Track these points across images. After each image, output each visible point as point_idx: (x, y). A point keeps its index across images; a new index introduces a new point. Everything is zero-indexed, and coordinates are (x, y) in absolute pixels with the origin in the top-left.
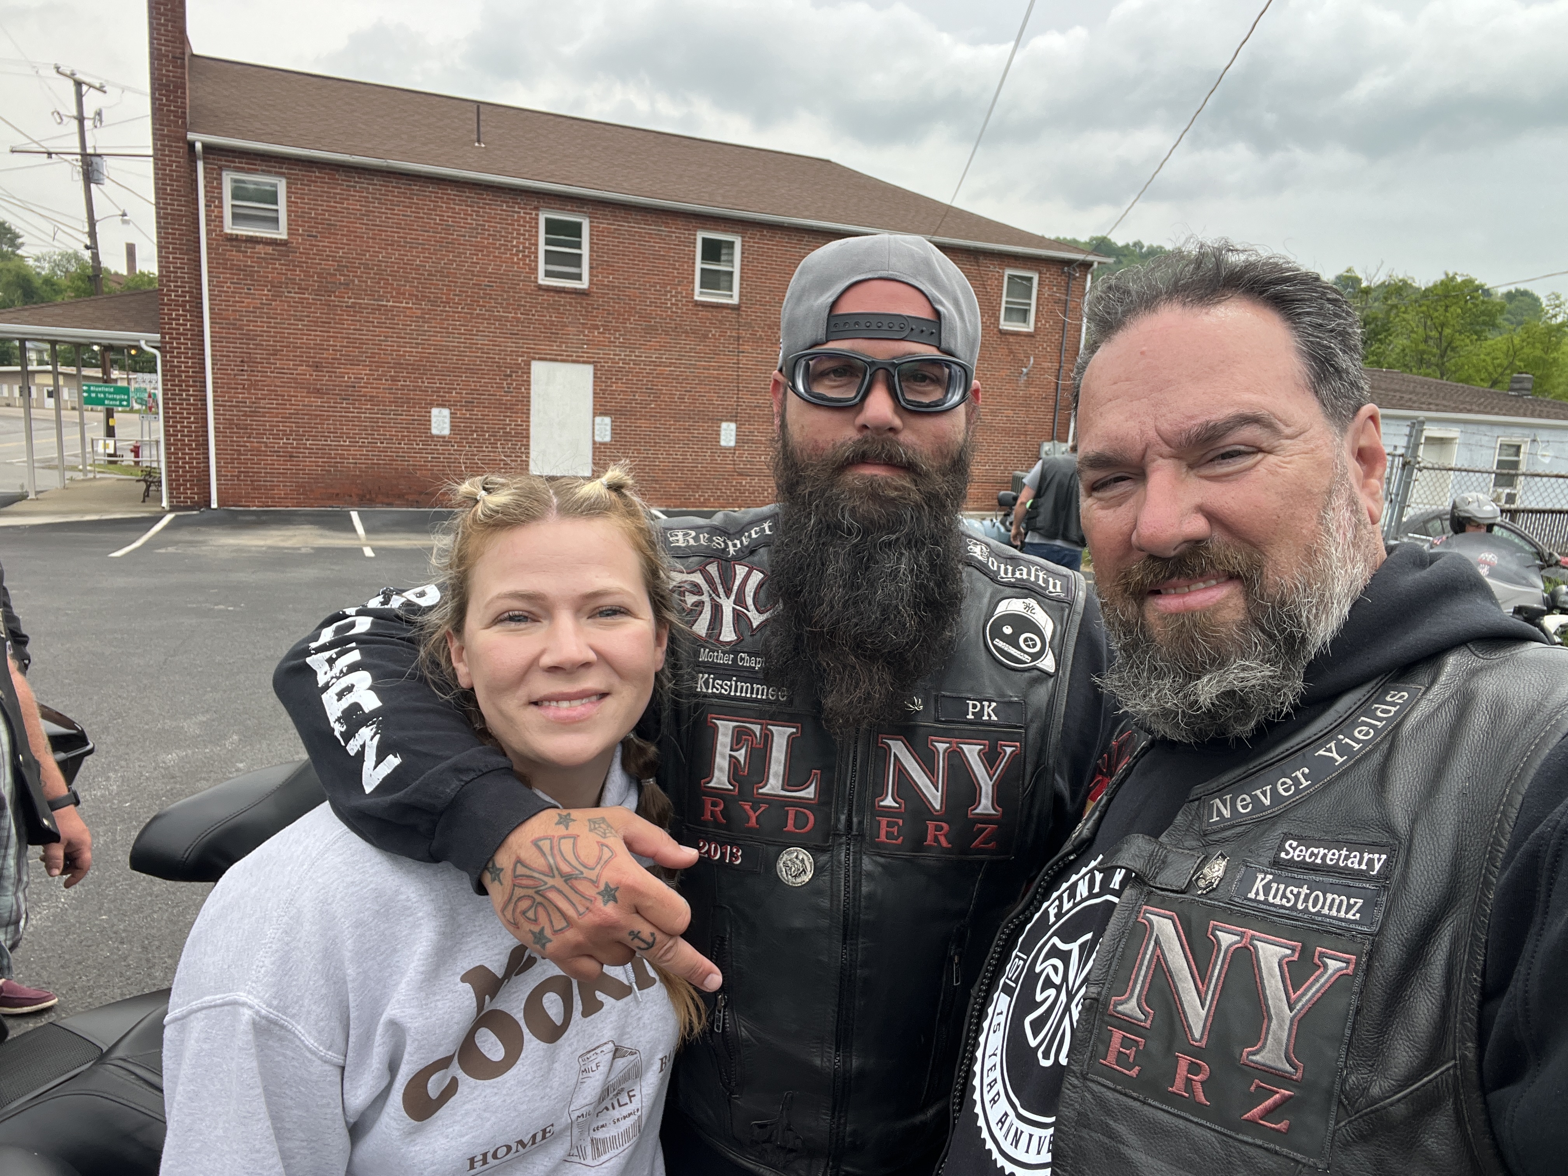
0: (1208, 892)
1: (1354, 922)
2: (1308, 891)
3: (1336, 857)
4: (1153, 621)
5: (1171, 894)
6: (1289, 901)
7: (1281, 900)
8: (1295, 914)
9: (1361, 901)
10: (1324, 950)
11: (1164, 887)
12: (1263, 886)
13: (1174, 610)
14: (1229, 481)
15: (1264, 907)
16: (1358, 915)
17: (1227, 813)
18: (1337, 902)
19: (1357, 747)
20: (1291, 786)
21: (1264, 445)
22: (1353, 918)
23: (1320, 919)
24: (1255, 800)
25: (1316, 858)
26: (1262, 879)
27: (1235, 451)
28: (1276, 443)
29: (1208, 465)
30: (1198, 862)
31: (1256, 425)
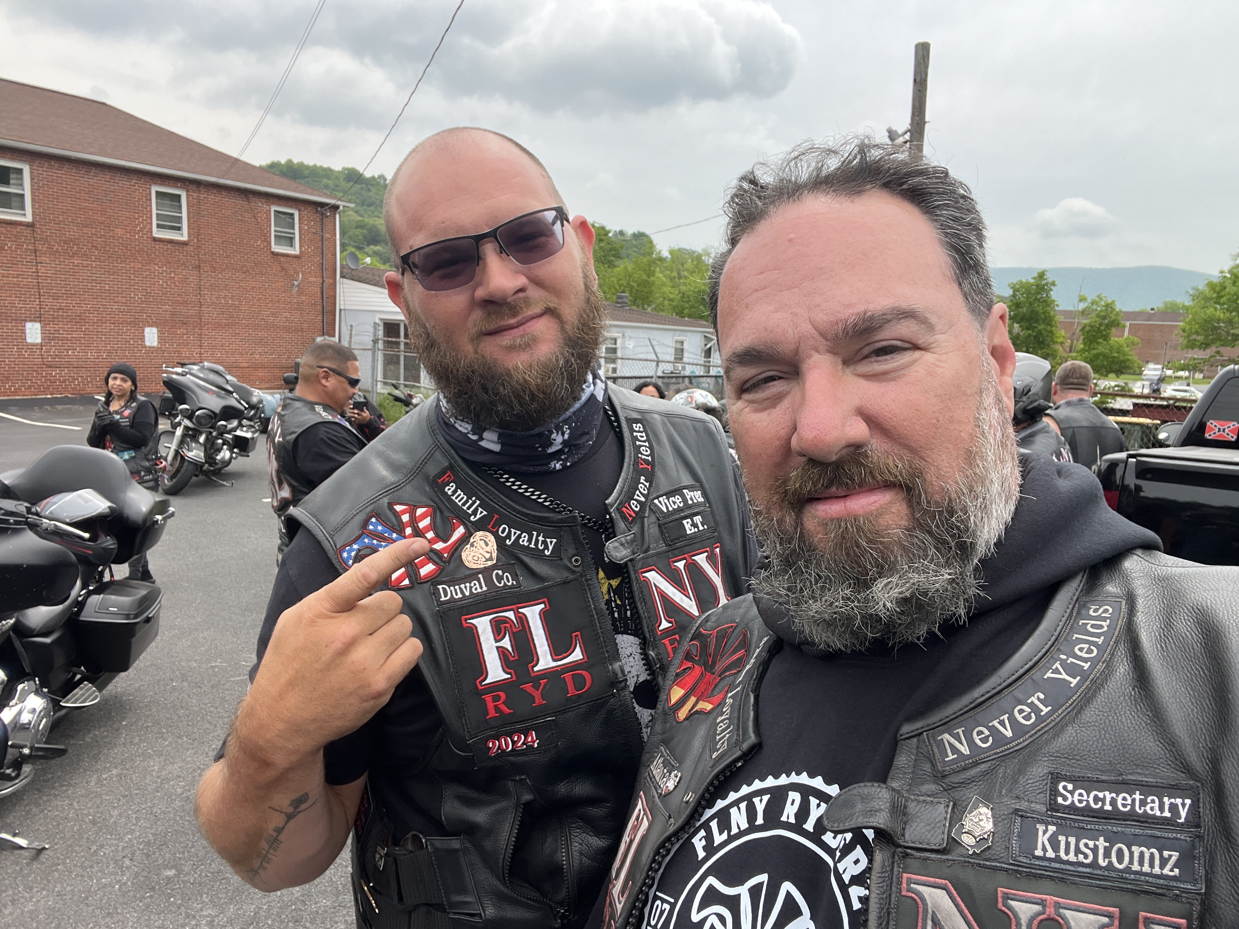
0: (982, 851)
1: (1174, 878)
2: (1107, 844)
3: (1129, 801)
4: (813, 528)
5: (933, 856)
6: (1086, 856)
7: (1076, 855)
8: (1098, 872)
9: (1177, 854)
10: (1149, 915)
11: (920, 846)
12: (1049, 840)
13: (835, 516)
14: (887, 380)
15: (1057, 865)
16: (1177, 871)
17: (965, 749)
18: (1147, 856)
19: (1086, 666)
20: (1030, 713)
21: (921, 342)
22: (1172, 874)
23: (1132, 876)
24: (994, 731)
25: (1104, 804)
26: (1045, 832)
27: (890, 346)
28: (931, 340)
29: (865, 361)
30: (950, 810)
31: (913, 320)
